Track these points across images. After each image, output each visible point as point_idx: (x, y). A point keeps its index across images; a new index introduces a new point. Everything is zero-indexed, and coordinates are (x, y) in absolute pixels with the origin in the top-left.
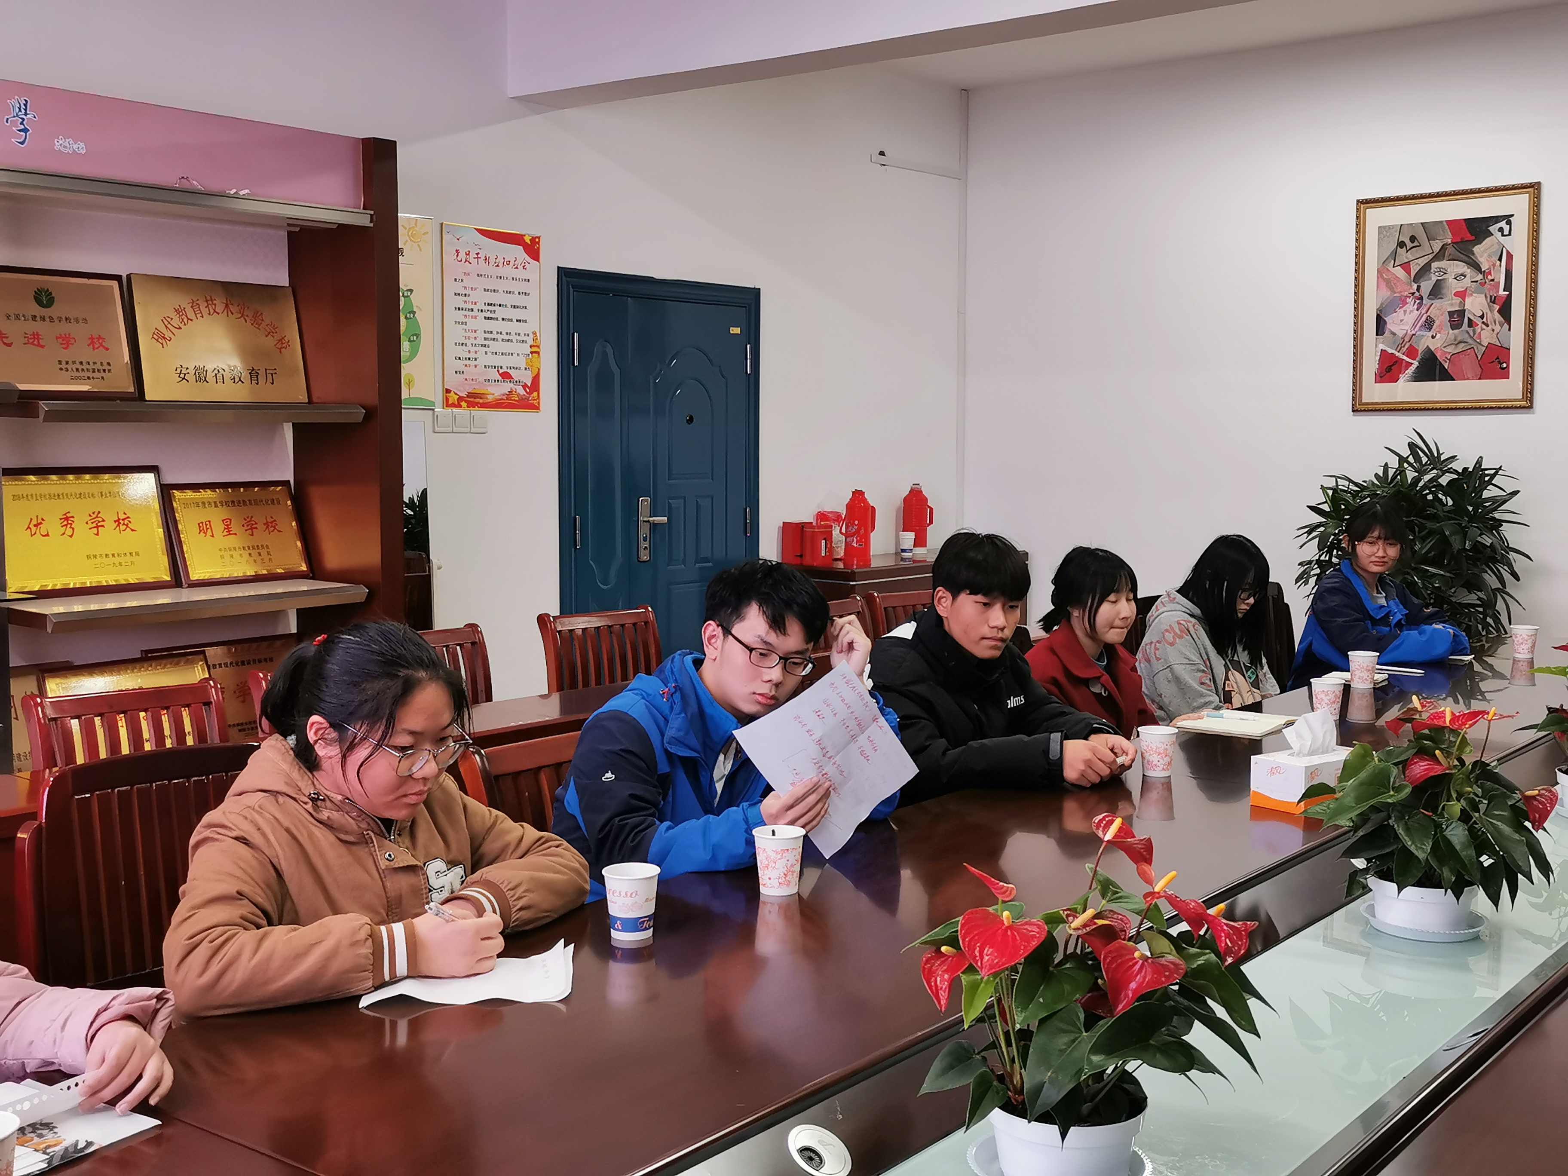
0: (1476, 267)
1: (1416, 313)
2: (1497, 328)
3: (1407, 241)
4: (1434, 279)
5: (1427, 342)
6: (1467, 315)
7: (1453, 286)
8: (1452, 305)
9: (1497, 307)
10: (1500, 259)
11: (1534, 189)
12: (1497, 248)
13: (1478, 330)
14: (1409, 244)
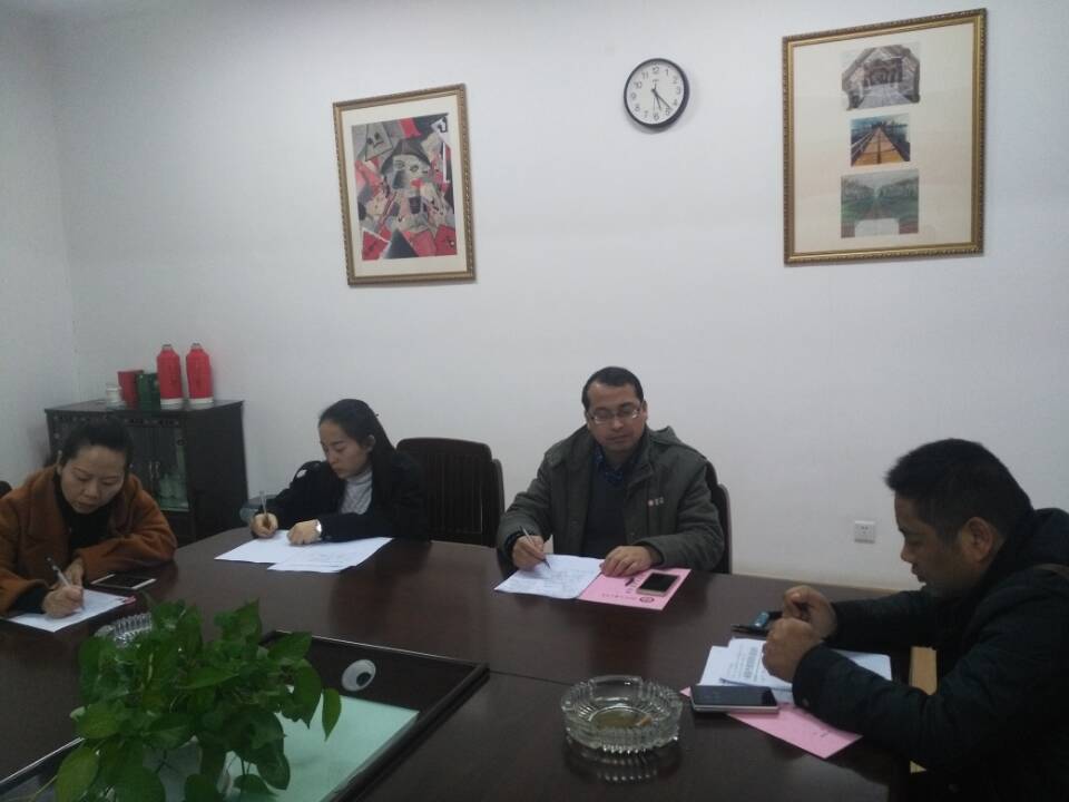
0: (424, 158)
1: (386, 200)
2: (445, 211)
3: (373, 137)
4: (396, 170)
5: (396, 225)
6: (423, 201)
7: (411, 176)
8: (411, 193)
9: (443, 194)
10: (442, 153)
11: (459, 90)
12: (438, 142)
13: (431, 213)
14: (375, 141)
